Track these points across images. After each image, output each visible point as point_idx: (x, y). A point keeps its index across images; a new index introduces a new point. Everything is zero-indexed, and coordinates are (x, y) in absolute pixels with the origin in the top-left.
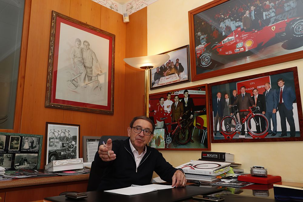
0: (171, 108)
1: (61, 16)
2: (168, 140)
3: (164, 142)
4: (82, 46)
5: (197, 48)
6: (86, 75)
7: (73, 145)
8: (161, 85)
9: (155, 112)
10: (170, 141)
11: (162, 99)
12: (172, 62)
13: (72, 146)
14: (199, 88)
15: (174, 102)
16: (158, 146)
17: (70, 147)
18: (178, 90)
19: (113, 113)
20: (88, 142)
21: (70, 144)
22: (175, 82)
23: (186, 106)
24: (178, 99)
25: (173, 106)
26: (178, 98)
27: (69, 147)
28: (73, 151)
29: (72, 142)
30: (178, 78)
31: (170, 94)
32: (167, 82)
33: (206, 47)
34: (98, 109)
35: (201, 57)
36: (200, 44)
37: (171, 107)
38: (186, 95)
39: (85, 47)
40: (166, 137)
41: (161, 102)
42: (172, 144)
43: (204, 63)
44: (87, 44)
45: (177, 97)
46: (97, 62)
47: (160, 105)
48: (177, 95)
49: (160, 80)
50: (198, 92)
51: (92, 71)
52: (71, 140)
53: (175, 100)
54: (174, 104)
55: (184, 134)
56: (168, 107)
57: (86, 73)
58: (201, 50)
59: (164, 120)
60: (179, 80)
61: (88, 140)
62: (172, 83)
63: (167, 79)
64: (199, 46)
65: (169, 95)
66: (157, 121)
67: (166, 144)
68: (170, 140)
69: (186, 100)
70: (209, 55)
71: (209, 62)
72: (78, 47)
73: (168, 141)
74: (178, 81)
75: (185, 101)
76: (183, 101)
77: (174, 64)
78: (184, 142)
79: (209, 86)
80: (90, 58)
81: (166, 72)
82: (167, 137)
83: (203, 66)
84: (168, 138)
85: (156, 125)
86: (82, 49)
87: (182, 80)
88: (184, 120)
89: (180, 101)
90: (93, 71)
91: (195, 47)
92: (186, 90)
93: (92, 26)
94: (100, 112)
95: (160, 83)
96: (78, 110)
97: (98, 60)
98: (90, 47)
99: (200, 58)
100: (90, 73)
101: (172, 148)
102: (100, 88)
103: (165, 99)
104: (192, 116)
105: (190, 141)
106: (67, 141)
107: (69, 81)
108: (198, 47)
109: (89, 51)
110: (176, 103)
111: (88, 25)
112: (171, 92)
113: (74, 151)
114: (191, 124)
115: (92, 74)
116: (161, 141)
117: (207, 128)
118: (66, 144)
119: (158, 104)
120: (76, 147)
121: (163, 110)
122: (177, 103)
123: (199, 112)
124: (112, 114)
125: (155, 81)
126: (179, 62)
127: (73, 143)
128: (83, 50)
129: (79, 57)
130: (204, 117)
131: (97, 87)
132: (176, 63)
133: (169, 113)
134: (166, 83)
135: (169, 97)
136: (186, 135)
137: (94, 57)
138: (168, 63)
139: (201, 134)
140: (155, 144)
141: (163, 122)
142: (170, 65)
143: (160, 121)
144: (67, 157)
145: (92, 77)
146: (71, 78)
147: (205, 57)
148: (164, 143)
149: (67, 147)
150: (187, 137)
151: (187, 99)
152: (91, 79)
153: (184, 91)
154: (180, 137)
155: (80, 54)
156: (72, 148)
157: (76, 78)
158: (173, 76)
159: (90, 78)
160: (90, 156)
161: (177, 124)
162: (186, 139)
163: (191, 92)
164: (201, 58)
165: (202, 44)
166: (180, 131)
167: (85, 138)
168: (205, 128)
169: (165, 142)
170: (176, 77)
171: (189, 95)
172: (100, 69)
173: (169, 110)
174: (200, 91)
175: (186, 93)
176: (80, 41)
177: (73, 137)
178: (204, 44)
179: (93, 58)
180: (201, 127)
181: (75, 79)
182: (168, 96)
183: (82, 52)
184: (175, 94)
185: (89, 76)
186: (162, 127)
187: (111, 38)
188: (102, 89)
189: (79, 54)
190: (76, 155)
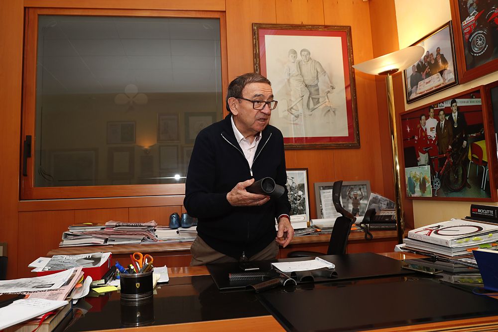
0: (435, 131)
1: (264, 26)
2: (435, 183)
3: (431, 186)
4: (299, 57)
5: (465, 23)
6: (309, 98)
7: (300, 196)
8: (421, 95)
9: (416, 138)
10: (438, 186)
11: (423, 117)
12: (432, 54)
13: (299, 198)
14: (471, 95)
15: (439, 120)
16: (424, 192)
17: (296, 199)
18: (442, 101)
19: (358, 145)
20: (322, 191)
21: (296, 195)
22: (438, 87)
23: (456, 126)
24: (444, 116)
25: (438, 127)
26: (444, 113)
27: (294, 199)
28: (300, 204)
29: (298, 192)
30: (442, 81)
31: (433, 108)
32: (427, 89)
33: (477, 19)
34: (334, 143)
35: (471, 38)
36: (469, 15)
37: (435, 129)
38: (454, 109)
39: (304, 58)
40: (432, 178)
41: (422, 122)
42: (442, 190)
43: (476, 49)
44: (306, 53)
45: (442, 113)
46: (325, 75)
47: (421, 127)
48: (442, 110)
49: (418, 86)
50: (471, 102)
51: (318, 90)
52: (296, 190)
53: (440, 117)
54: (439, 124)
55: (457, 173)
56: (432, 129)
57: (310, 94)
58: (470, 26)
59: (428, 152)
60: (443, 84)
61: (322, 188)
62: (434, 89)
63: (427, 83)
64: (467, 19)
65: (432, 110)
66: (420, 154)
67: (434, 191)
68: (438, 184)
69: (455, 116)
70: (483, 33)
71: (484, 45)
72: (293, 61)
73: (436, 185)
74: (442, 86)
75: (454, 118)
76: (451, 118)
77: (435, 57)
78: (457, 186)
79: (487, 88)
80: (312, 71)
81: (425, 72)
82: (434, 179)
83: (475, 55)
84: (436, 180)
85: (418, 159)
86: (299, 63)
87: (447, 82)
88: (455, 149)
89: (447, 118)
90: (320, 90)
91: (462, 23)
92: (453, 99)
93: (310, 25)
94: (336, 146)
95: (419, 91)
96: (303, 148)
97: (325, 72)
98: (311, 56)
99: (470, 40)
100: (316, 93)
101: (442, 197)
102: (334, 112)
103: (427, 118)
104: (465, 142)
105: (465, 185)
106: (291, 191)
107: (285, 111)
108: (465, 21)
109: (310, 62)
110: (441, 123)
111: (305, 26)
112: (434, 105)
113: (303, 204)
114: (464, 157)
115: (319, 95)
116: (427, 186)
117: (487, 163)
118: (291, 196)
119: (418, 126)
120: (304, 198)
121: (426, 136)
122: (443, 122)
123: (475, 135)
124: (357, 147)
125: (412, 89)
126: (441, 53)
127: (300, 193)
128: (301, 63)
129: (297, 74)
130: (482, 144)
131: (329, 111)
132: (437, 55)
133: (434, 139)
134: (427, 91)
135: (431, 114)
136: (459, 176)
137: (319, 70)
138: (426, 57)
139: (481, 173)
140: (419, 190)
141: (427, 155)
142: (428, 60)
143: (424, 153)
144: (293, 213)
145: (319, 99)
146: (288, 107)
147: (477, 38)
148: (431, 189)
149: (292, 199)
150: (460, 179)
151: (456, 114)
152: (318, 102)
153: (450, 101)
154: (451, 178)
155: (298, 71)
156: (299, 200)
157: (296, 104)
158: (435, 77)
159: (317, 100)
160: (326, 210)
161: (446, 158)
162: (460, 182)
163: (461, 102)
164: (472, 40)
165: (471, 15)
166: (451, 169)
167: (317, 185)
168: (485, 164)
169: (433, 187)
170: (438, 79)
171: (459, 108)
172: (331, 85)
173: (432, 134)
174: (473, 99)
175: (454, 104)
176: (295, 52)
177: (299, 185)
178: (474, 15)
179: (317, 71)
180: (479, 162)
181: (294, 107)
182: (430, 111)
183: (300, 67)
184: (439, 108)
185: (314, 98)
186: (427, 162)
187: (344, 33)
188: (336, 112)
189: (296, 70)
190: (305, 210)
